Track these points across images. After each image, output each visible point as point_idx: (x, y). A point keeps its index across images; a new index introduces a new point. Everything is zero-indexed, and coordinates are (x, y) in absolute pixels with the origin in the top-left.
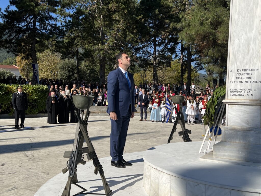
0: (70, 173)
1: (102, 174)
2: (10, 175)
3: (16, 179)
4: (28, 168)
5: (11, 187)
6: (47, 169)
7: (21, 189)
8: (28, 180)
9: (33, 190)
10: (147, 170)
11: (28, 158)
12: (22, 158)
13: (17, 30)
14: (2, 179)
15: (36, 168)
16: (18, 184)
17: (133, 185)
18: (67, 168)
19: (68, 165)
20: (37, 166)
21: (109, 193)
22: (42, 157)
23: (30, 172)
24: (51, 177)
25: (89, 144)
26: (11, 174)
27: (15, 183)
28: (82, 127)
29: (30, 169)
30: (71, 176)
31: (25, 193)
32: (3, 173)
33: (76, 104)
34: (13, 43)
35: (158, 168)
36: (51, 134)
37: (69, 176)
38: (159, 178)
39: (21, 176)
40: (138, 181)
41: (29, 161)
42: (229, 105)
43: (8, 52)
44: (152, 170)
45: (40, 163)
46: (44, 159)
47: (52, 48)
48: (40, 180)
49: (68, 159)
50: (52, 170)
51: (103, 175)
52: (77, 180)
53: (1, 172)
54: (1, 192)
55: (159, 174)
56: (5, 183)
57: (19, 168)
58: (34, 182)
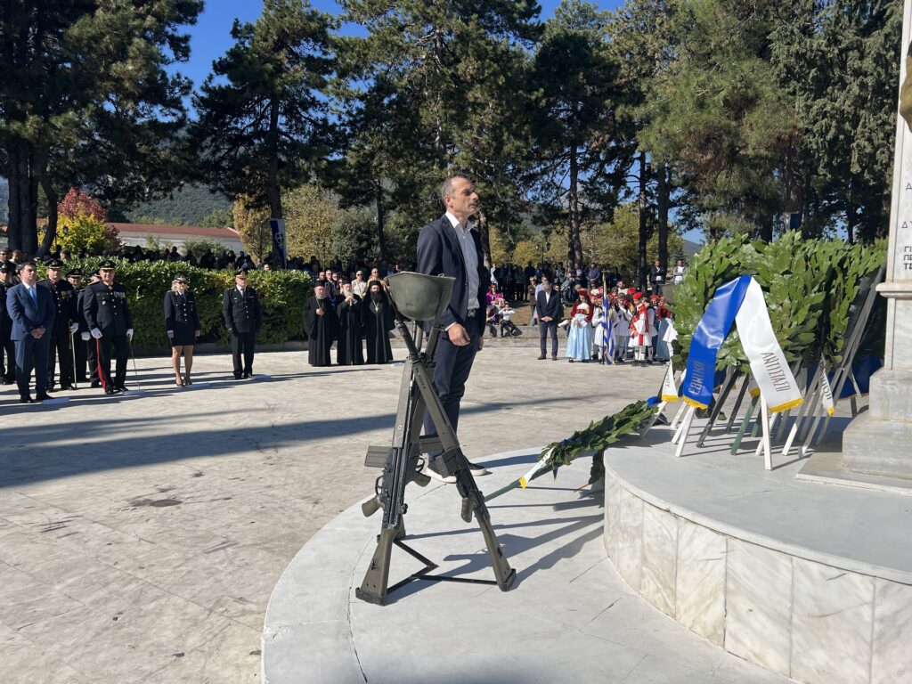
0: (386, 516)
1: (484, 517)
2: (215, 503)
3: (232, 516)
4: (264, 484)
5: (217, 542)
6: (313, 487)
7: (245, 546)
8: (264, 519)
10: (624, 510)
11: (262, 456)
13: (232, 136)
14: (194, 516)
15: (285, 485)
16: (235, 530)
17: (579, 554)
18: (378, 498)
19: (380, 491)
20: (286, 478)
21: (507, 581)
23: (270, 496)
25: (444, 425)
26: (219, 502)
27: (229, 527)
28: (421, 373)
29: (269, 486)
30: (390, 525)
31: (255, 559)
32: (199, 500)
33: (401, 303)
34: (224, 169)
35: (674, 509)
36: (319, 392)
37: (385, 525)
38: (677, 542)
39: (246, 509)
40: (590, 540)
41: (265, 464)
42: (899, 302)
43: (213, 192)
44: (649, 510)
45: (295, 469)
47: (317, 179)
49: (379, 472)
51: (487, 522)
52: (404, 531)
53: (192, 495)
54: (191, 556)
55: (679, 527)
56: (203, 527)
57: (238, 485)
58: (280, 525)
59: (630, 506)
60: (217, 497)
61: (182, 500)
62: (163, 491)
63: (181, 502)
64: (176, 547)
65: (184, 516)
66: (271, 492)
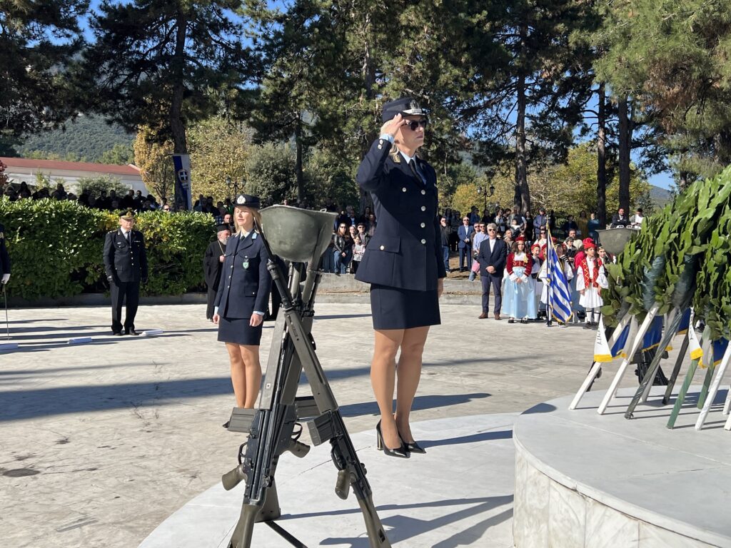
0: (249, 489)
1: (365, 495)
2: (77, 475)
3: (95, 489)
4: (136, 454)
5: (73, 519)
6: (193, 458)
7: (104, 524)
8: (131, 494)
9: (141, 529)
10: (530, 489)
11: (140, 422)
12: (124, 423)
13: (133, 60)
14: (51, 488)
15: (160, 455)
16: (96, 506)
17: (479, 540)
18: (240, 469)
20: (163, 448)
22: (181, 422)
23: (142, 468)
24: (203, 488)
25: (319, 384)
26: (82, 473)
27: (89, 503)
28: (295, 322)
29: (143, 457)
30: (252, 500)
31: (113, 541)
32: (59, 470)
33: (274, 242)
34: (122, 97)
35: (582, 488)
37: (246, 502)
38: (585, 527)
39: (112, 481)
40: (494, 524)
41: (142, 431)
43: (109, 123)
44: (555, 489)
45: (174, 438)
46: (187, 426)
47: (227, 110)
48: (169, 497)
49: (243, 437)
50: (209, 462)
51: (367, 499)
52: (279, 510)
53: (52, 464)
54: (40, 534)
55: (587, 510)
56: (59, 502)
57: (107, 454)
58: (148, 501)
59: (536, 484)
60: (80, 468)
61: (39, 470)
62: (20, 459)
63: (38, 472)
64: (25, 523)
65: (40, 488)
66: (144, 463)
